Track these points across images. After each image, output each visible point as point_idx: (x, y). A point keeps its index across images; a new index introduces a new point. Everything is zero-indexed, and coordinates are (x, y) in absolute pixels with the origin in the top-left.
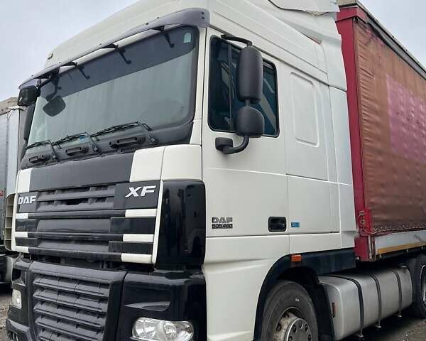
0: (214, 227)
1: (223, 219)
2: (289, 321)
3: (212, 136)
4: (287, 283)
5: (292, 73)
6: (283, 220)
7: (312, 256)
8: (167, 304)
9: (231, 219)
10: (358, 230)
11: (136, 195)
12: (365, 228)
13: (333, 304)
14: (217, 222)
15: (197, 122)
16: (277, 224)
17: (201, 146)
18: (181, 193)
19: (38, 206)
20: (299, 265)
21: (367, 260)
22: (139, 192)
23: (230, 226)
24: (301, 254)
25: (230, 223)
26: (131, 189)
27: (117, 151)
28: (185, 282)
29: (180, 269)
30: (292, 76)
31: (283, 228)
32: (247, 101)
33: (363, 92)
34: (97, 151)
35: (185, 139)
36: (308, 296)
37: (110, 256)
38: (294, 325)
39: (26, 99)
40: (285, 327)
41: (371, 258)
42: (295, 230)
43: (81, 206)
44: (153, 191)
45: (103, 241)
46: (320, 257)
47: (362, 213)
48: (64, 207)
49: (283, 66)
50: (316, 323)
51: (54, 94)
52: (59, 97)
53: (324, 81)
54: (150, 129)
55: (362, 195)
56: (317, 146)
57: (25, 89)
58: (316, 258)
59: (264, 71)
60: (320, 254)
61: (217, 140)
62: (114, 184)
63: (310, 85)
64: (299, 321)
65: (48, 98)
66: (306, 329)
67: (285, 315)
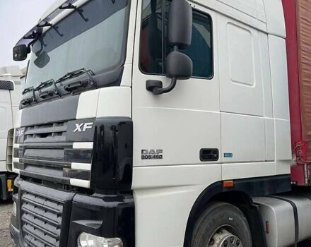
0: (143, 157)
1: (153, 151)
2: (221, 236)
3: (142, 79)
4: (220, 204)
5: (229, 23)
6: (216, 151)
7: (245, 181)
8: (101, 222)
9: (161, 151)
10: (295, 159)
11: (80, 130)
12: (302, 157)
13: (267, 222)
14: (146, 153)
15: (127, 67)
16: (209, 155)
17: (131, 87)
18: (113, 128)
19: (25, 138)
20: (231, 190)
21: (303, 184)
22: (82, 127)
23: (161, 157)
24: (234, 180)
25: (160, 154)
26: (77, 125)
27: (70, 94)
28: (119, 204)
29: (115, 194)
30: (229, 25)
31: (216, 158)
32: (175, 47)
33: (302, 38)
34: (58, 94)
35: (116, 82)
36: (243, 216)
37: (63, 180)
38: (225, 241)
39: (20, 55)
40: (217, 242)
41: (306, 183)
42: (228, 159)
43: (48, 139)
44: (91, 127)
45: (60, 168)
46: (253, 183)
47: (299, 144)
48: (39, 139)
49: (219, 16)
50: (249, 238)
51: (41, 50)
52: (45, 52)
53: (262, 29)
54: (94, 74)
55: (299, 129)
56: (254, 87)
57: (18, 47)
58: (250, 183)
59: (193, 18)
60: (254, 180)
61: (148, 82)
62: (66, 121)
63: (247, 33)
64: (232, 237)
65: (37, 54)
66: (238, 244)
67: (219, 232)
